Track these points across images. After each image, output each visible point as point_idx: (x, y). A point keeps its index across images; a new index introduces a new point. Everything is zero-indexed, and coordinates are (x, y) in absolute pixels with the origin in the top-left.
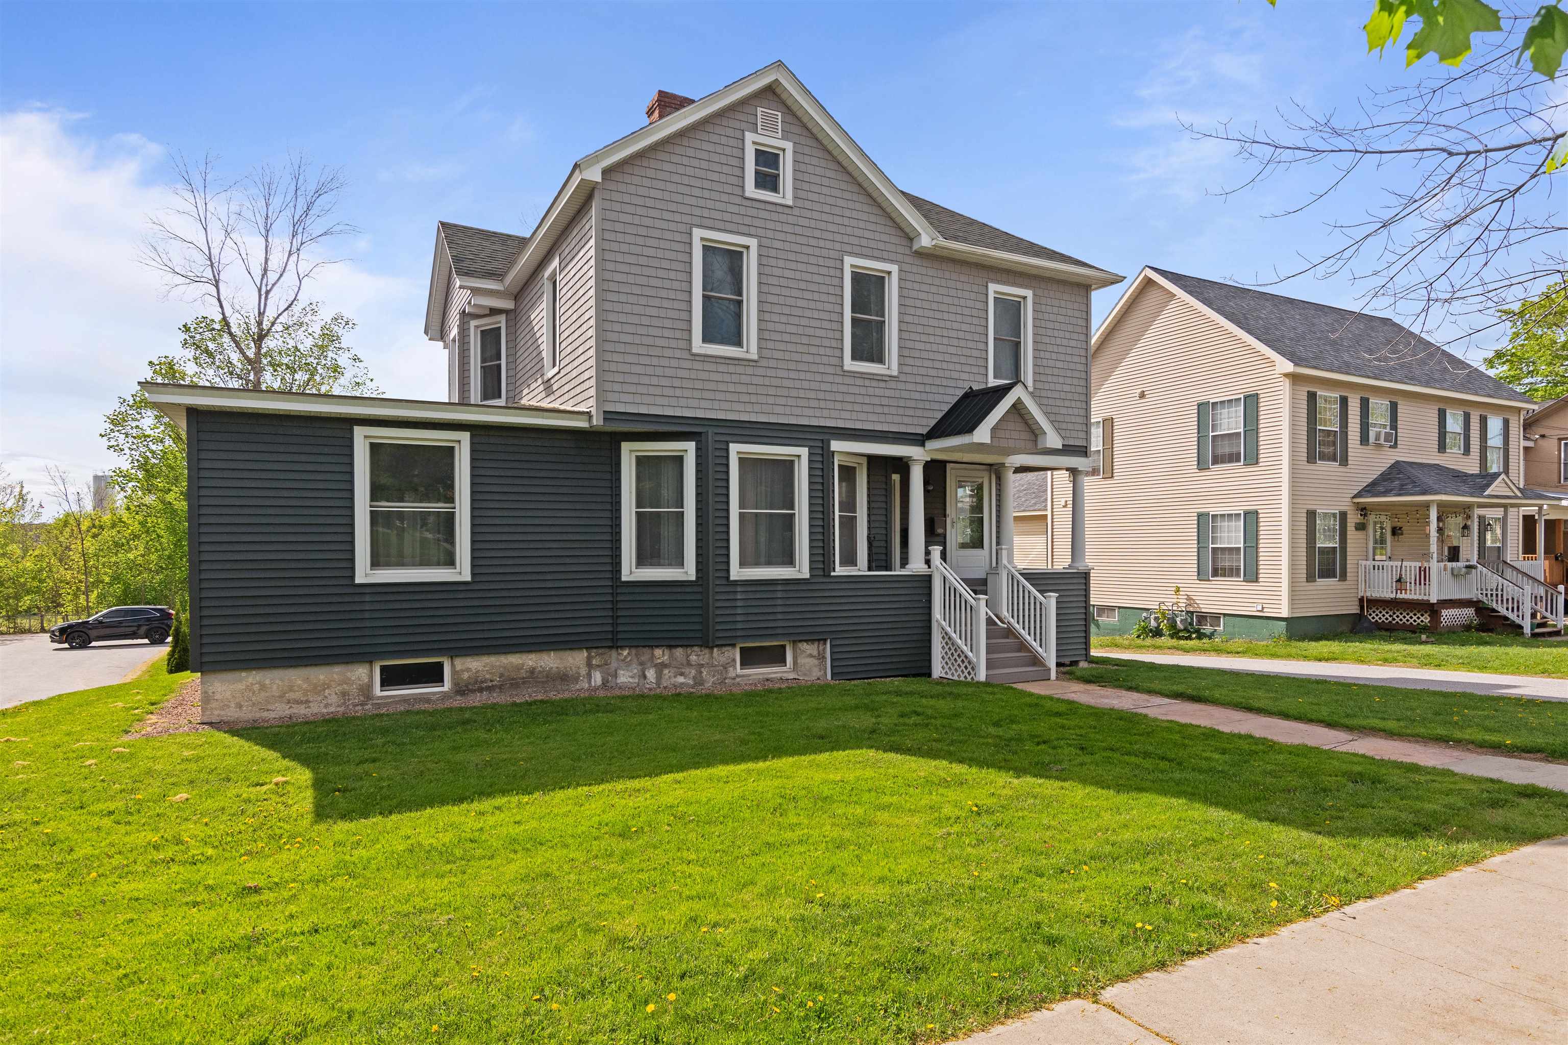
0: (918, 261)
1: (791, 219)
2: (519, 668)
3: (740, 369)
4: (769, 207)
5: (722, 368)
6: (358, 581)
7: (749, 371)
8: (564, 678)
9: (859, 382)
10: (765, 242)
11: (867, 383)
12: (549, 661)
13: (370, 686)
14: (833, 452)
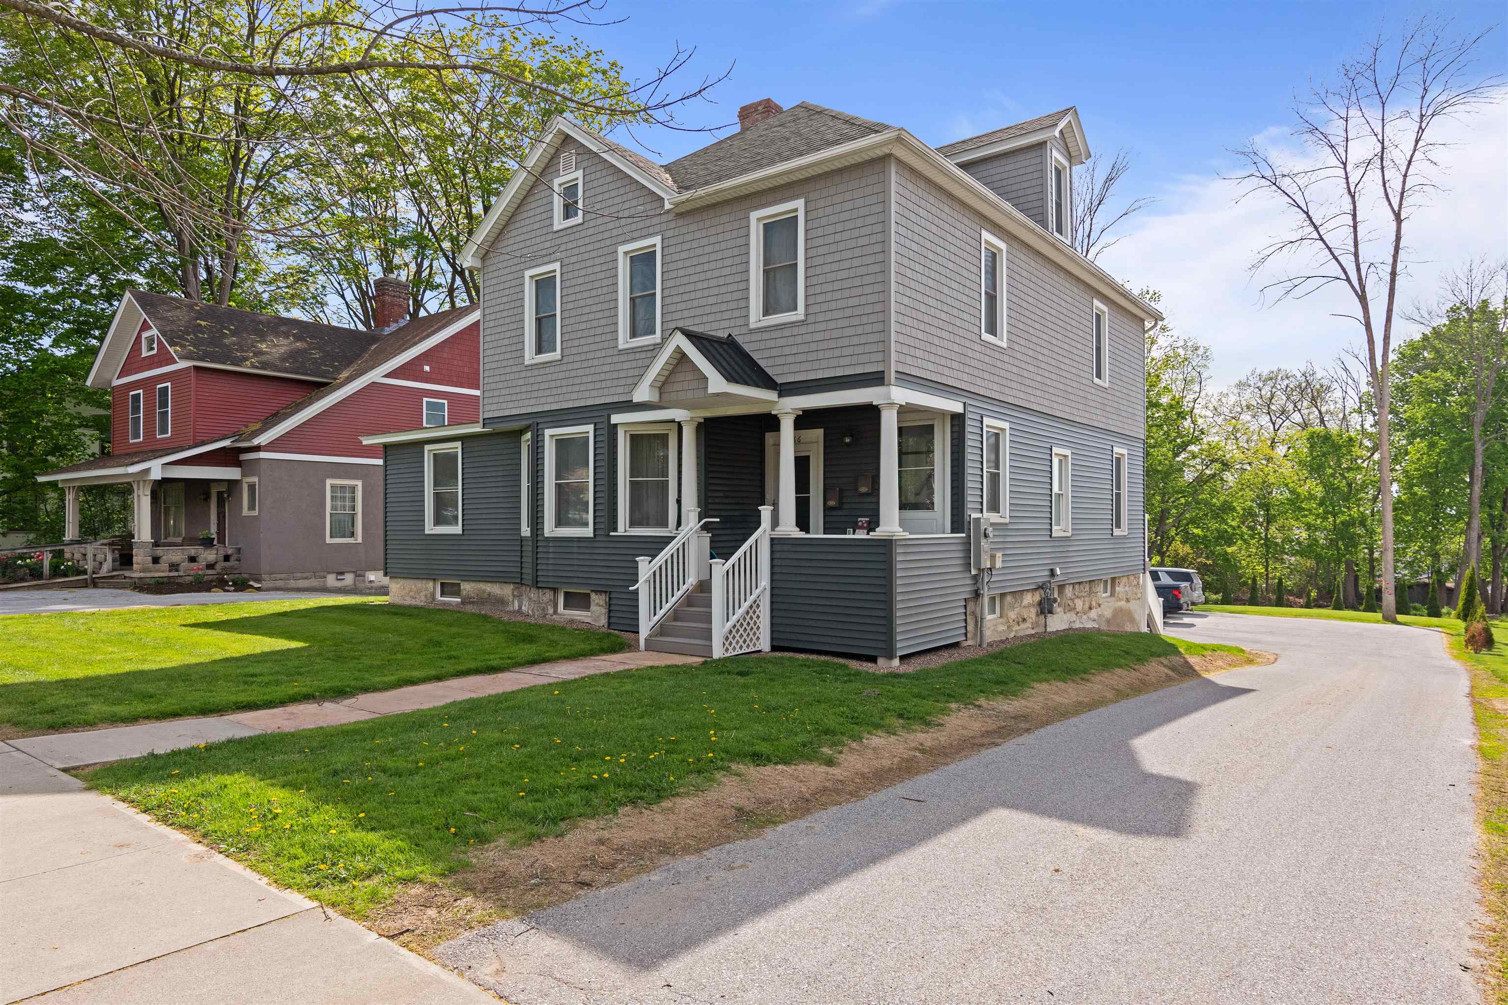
0: (681, 222)
1: (583, 234)
2: (484, 591)
3: (552, 369)
4: (569, 231)
5: (542, 372)
6: (426, 532)
7: (557, 369)
8: (501, 601)
9: (631, 357)
10: (566, 261)
11: (638, 356)
12: (495, 589)
13: (433, 595)
14: (616, 425)
